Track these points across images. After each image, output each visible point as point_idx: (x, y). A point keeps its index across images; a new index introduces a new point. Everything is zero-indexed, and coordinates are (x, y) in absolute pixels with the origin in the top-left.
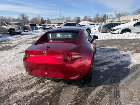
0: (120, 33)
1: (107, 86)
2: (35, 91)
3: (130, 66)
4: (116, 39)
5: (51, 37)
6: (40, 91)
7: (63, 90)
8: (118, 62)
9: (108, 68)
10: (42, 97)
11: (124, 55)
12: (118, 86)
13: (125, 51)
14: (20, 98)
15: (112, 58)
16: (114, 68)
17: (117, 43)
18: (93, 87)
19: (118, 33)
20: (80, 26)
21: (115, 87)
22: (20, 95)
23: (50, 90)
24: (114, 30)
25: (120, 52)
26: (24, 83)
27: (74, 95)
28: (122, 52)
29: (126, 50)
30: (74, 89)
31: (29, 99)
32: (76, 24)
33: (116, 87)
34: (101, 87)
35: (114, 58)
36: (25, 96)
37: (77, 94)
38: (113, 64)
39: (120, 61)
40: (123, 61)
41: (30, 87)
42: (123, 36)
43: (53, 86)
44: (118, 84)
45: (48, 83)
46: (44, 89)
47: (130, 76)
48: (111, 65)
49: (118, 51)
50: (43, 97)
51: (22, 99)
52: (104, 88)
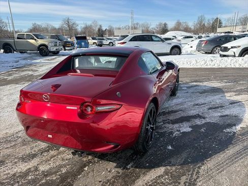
0: (237, 55)
1: (174, 168)
2: (34, 167)
3: (238, 128)
4: (229, 66)
5: (77, 65)
6: (42, 168)
7: (86, 169)
8: (214, 117)
9: (190, 130)
10: (42, 179)
11: (233, 103)
12: (198, 172)
13: (239, 94)
14: (5, 177)
15: (206, 108)
16: (202, 130)
17: (227, 75)
18: (145, 167)
19: (235, 56)
21: (190, 173)
22: (7, 172)
23: (61, 166)
24: (226, 49)
25: (227, 95)
26: (24, 147)
27: (101, 183)
28: (230, 96)
29: (239, 92)
30: (107, 169)
31: (18, 182)
32: (153, 37)
33: (192, 174)
34: (161, 170)
35: (210, 108)
36: (14, 175)
37: (108, 181)
38: (204, 121)
39: (219, 114)
40: (227, 115)
42: (243, 62)
43: (69, 159)
44: (199, 168)
45: (63, 152)
46: (52, 164)
47: (231, 151)
48: (198, 122)
49: (223, 92)
50: (44, 181)
51: (7, 181)
52: (166, 173)
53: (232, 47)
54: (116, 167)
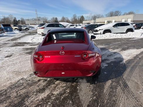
0: (102, 33)
1: (114, 80)
2: (50, 93)
3: (124, 61)
4: (100, 39)
6: (55, 93)
7: (78, 88)
8: (112, 59)
9: (107, 65)
11: (115, 53)
12: (123, 79)
13: (114, 50)
14: (38, 102)
15: (106, 56)
16: (112, 64)
17: (102, 42)
18: (103, 82)
20: (63, 26)
21: (121, 80)
22: (36, 99)
23: (65, 90)
26: (32, 87)
27: (91, 91)
28: (111, 51)
30: (88, 86)
31: (49, 102)
33: (122, 80)
34: (110, 82)
35: (108, 56)
36: (42, 99)
37: (93, 90)
38: (110, 61)
39: (113, 58)
40: (116, 58)
41: (42, 90)
42: (105, 36)
43: (65, 86)
44: (122, 77)
45: (59, 84)
46: (58, 90)
47: (128, 70)
48: (108, 62)
49: (107, 49)
50: (62, 98)
51: (41, 103)
52: (113, 82)
53: (99, 30)
54: (91, 84)
